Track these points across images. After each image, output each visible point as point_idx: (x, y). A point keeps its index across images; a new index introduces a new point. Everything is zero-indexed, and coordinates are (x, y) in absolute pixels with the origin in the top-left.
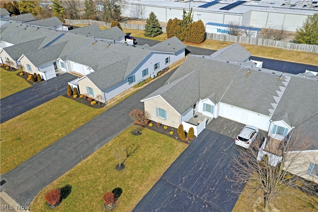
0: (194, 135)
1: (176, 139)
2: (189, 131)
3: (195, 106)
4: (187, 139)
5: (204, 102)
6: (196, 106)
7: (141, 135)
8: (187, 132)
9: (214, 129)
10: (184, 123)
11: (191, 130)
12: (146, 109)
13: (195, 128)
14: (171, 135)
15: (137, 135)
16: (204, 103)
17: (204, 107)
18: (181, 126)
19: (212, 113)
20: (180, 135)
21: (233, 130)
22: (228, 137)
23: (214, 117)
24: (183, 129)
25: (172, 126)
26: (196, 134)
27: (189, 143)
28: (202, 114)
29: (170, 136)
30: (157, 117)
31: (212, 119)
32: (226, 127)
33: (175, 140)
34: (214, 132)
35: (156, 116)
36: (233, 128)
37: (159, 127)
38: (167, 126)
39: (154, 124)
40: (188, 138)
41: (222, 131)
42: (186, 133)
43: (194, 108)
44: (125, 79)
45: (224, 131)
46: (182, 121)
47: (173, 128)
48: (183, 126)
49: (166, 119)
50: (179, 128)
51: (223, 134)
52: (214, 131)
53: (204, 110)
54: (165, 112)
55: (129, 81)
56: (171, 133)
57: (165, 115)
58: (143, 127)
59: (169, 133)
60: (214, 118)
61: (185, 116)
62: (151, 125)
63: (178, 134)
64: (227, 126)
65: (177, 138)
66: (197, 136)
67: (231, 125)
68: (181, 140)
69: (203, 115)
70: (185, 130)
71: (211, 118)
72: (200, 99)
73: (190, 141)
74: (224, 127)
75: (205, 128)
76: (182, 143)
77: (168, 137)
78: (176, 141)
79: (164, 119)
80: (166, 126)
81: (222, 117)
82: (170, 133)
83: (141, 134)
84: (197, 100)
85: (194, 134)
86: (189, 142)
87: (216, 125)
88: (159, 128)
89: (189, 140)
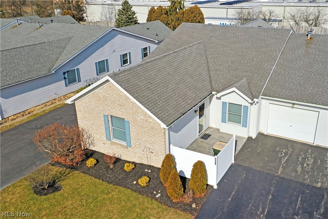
0: (207, 185)
1: (156, 199)
2: (193, 171)
3: (202, 108)
4: (187, 199)
5: (224, 99)
6: (206, 110)
7: (57, 193)
8: (188, 175)
9: (257, 165)
10: (176, 151)
11: (199, 167)
12: (81, 123)
13: (209, 161)
14: (144, 187)
15: (45, 195)
16: (223, 102)
17: (223, 113)
18: (170, 160)
19: (245, 125)
20: (167, 185)
21: (308, 165)
22: (303, 184)
23: (250, 135)
24: (175, 167)
25: (145, 162)
26: (213, 180)
27: (195, 209)
28: (219, 130)
29: (140, 190)
30: (109, 142)
31: (245, 141)
32: (286, 158)
33: (154, 201)
34: (260, 171)
35: (105, 139)
36: (304, 159)
37: (112, 166)
38: (133, 163)
39: (101, 161)
40: (191, 196)
41: (281, 169)
42: (183, 179)
43: (201, 116)
44: (53, 72)
45: (284, 168)
46: (171, 145)
47: (150, 167)
48: (176, 160)
49: (129, 145)
50: (163, 166)
51: (286, 177)
52: (258, 169)
53: (224, 121)
54: (126, 124)
55: (65, 78)
56: (143, 181)
57: (127, 133)
58: (72, 168)
59: (137, 182)
60: (250, 138)
61: (180, 133)
62: (91, 162)
63: (161, 182)
64: (286, 153)
65: (159, 195)
66: (215, 187)
67: (296, 152)
68: (171, 201)
69: (221, 133)
70: (181, 172)
71: (244, 138)
72: (214, 93)
73: (197, 204)
74: (281, 158)
75: (233, 162)
76: (173, 210)
77: (134, 194)
78: (155, 203)
79: (124, 143)
80: (129, 162)
81: (267, 136)
82: (139, 181)
83: (57, 189)
84: (206, 94)
85: (207, 180)
86: (194, 206)
87: (259, 153)
88: (112, 169)
89: (194, 200)
